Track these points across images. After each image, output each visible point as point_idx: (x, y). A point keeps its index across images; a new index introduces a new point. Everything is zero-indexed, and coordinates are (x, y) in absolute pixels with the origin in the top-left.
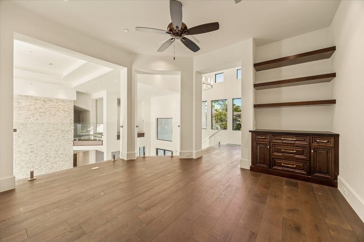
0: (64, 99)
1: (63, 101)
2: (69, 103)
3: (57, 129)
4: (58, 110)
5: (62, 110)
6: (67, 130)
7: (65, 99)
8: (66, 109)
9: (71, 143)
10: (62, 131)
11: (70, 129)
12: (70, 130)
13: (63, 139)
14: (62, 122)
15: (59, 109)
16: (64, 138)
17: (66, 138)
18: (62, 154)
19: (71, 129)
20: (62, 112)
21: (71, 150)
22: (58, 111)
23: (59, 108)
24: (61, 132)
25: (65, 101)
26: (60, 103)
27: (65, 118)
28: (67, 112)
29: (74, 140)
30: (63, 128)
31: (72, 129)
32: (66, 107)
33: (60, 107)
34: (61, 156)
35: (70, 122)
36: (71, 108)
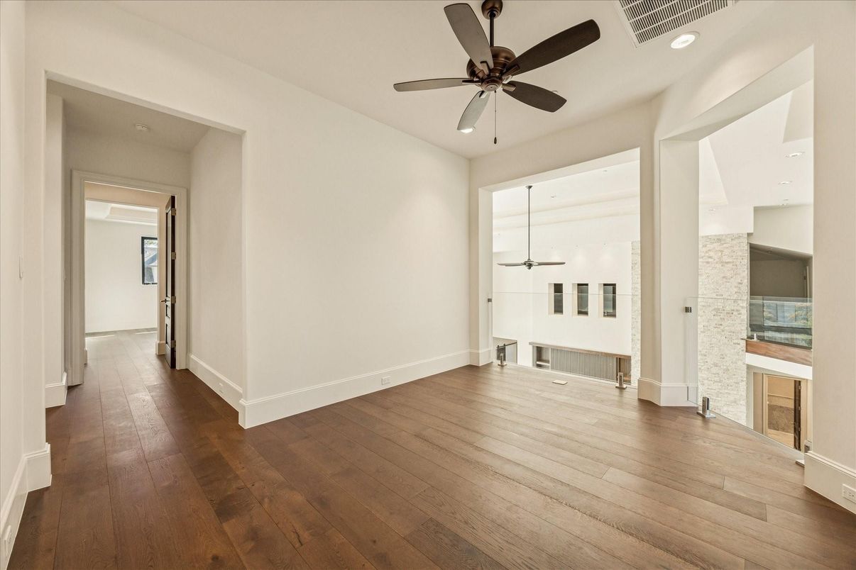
0: (723, 235)
1: (719, 239)
2: (734, 242)
3: (703, 306)
4: (708, 263)
5: (717, 260)
6: (728, 308)
7: (723, 233)
8: (725, 259)
9: (739, 344)
10: (717, 310)
11: (735, 308)
12: (737, 311)
13: (719, 330)
14: (716, 291)
15: (710, 260)
16: (722, 327)
17: (727, 328)
18: (716, 365)
19: (740, 308)
20: (717, 266)
21: (740, 363)
22: (708, 265)
23: (710, 257)
24: (714, 313)
25: (724, 237)
26: (712, 246)
27: (725, 280)
28: (730, 265)
29: (748, 338)
30: (719, 304)
31: (742, 307)
32: (726, 252)
33: (711, 254)
34: (714, 370)
35: (736, 290)
36: (740, 254)
